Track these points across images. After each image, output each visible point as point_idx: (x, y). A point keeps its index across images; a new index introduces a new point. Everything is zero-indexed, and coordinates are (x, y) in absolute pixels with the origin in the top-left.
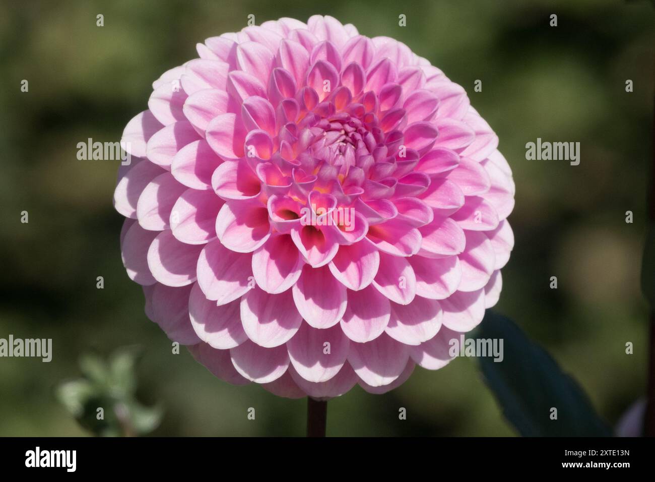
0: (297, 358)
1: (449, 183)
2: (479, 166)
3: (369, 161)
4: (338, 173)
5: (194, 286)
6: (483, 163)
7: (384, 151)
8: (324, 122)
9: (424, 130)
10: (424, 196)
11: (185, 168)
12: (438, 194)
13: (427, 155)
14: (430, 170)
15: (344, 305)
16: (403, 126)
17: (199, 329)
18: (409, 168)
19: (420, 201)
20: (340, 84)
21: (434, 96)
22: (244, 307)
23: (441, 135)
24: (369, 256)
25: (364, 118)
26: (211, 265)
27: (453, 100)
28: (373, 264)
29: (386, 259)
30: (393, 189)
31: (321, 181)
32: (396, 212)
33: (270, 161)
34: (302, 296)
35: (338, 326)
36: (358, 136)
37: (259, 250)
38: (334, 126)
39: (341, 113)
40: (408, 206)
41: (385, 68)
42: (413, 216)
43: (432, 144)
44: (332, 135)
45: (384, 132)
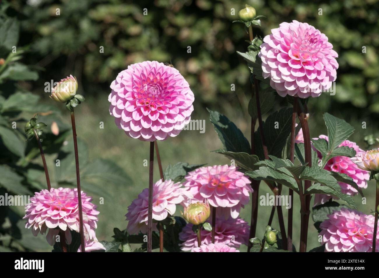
0: (143, 134)
1: (177, 98)
2: (185, 95)
3: (159, 93)
4: (152, 96)
5: (121, 118)
6: (186, 94)
7: (163, 92)
8: (151, 84)
9: (172, 87)
10: (170, 101)
11: (121, 93)
12: (175, 100)
13: (172, 92)
14: (173, 96)
15: (152, 123)
16: (168, 86)
17: (122, 126)
18: (168, 95)
19: (169, 102)
20: (156, 76)
21: (175, 80)
22: (131, 123)
23: (176, 88)
24: (158, 113)
25: (160, 84)
26: (125, 113)
27: (181, 80)
28: (158, 115)
29: (161, 114)
30: (164, 100)
31: (149, 97)
32: (164, 104)
33: (138, 92)
34: (143, 121)
35: (150, 128)
36: (158, 88)
37: (134, 111)
38: (153, 85)
39: (155, 83)
40: (167, 103)
41: (166, 73)
42: (167, 105)
43: (174, 90)
44: (152, 87)
45: (164, 87)
